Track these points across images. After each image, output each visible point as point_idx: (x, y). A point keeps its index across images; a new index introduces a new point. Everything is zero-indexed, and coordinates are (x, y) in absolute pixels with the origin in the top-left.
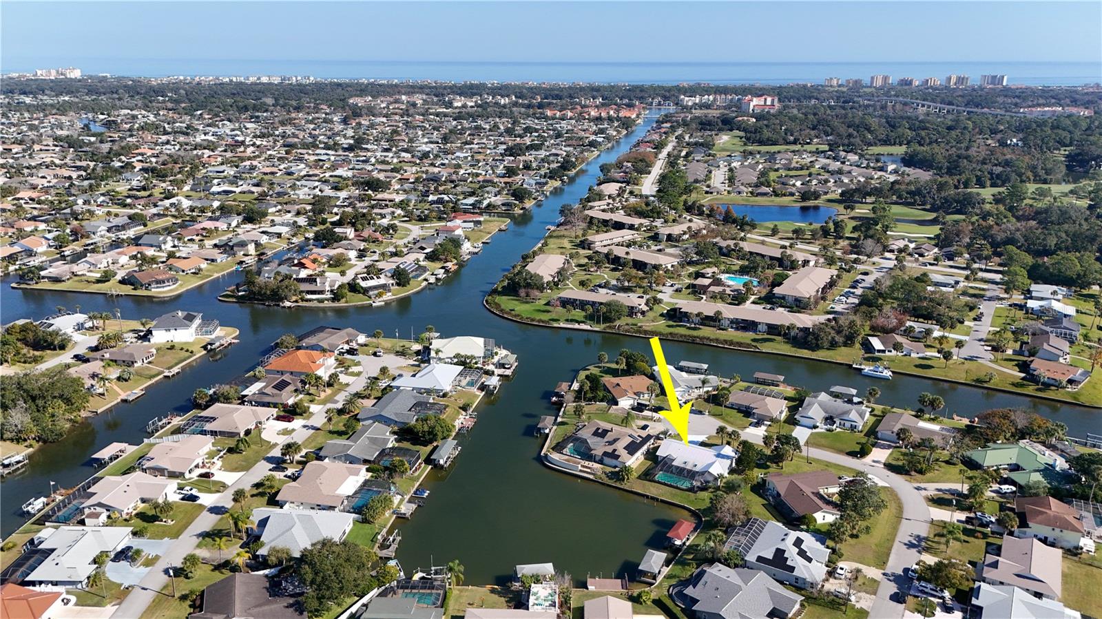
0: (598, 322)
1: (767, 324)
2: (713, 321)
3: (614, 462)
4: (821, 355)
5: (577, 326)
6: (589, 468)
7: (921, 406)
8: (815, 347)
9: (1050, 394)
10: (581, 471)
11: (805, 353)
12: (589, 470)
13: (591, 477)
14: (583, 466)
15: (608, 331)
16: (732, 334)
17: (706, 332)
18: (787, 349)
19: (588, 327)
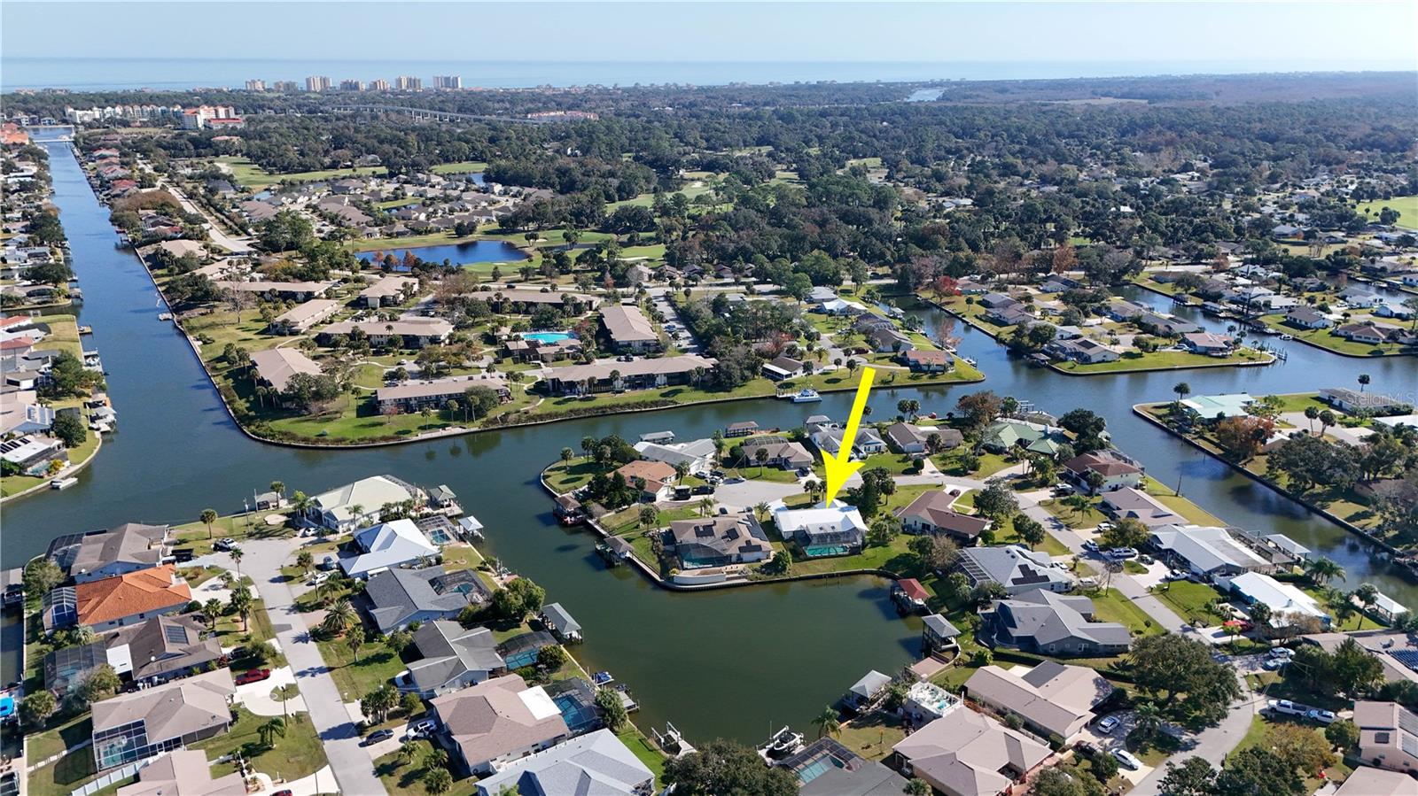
0: (470, 419)
1: (665, 375)
2: (606, 384)
3: (757, 555)
4: (738, 394)
5: (441, 433)
6: (735, 572)
7: (900, 413)
8: (727, 388)
9: (941, 379)
10: (728, 579)
11: (722, 396)
12: (737, 575)
13: (745, 581)
14: (728, 573)
15: (491, 427)
16: (632, 395)
17: (604, 399)
18: (701, 397)
19: (458, 430)
